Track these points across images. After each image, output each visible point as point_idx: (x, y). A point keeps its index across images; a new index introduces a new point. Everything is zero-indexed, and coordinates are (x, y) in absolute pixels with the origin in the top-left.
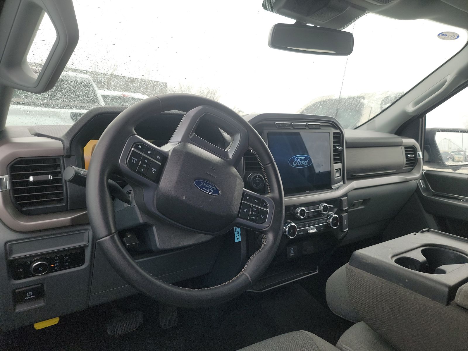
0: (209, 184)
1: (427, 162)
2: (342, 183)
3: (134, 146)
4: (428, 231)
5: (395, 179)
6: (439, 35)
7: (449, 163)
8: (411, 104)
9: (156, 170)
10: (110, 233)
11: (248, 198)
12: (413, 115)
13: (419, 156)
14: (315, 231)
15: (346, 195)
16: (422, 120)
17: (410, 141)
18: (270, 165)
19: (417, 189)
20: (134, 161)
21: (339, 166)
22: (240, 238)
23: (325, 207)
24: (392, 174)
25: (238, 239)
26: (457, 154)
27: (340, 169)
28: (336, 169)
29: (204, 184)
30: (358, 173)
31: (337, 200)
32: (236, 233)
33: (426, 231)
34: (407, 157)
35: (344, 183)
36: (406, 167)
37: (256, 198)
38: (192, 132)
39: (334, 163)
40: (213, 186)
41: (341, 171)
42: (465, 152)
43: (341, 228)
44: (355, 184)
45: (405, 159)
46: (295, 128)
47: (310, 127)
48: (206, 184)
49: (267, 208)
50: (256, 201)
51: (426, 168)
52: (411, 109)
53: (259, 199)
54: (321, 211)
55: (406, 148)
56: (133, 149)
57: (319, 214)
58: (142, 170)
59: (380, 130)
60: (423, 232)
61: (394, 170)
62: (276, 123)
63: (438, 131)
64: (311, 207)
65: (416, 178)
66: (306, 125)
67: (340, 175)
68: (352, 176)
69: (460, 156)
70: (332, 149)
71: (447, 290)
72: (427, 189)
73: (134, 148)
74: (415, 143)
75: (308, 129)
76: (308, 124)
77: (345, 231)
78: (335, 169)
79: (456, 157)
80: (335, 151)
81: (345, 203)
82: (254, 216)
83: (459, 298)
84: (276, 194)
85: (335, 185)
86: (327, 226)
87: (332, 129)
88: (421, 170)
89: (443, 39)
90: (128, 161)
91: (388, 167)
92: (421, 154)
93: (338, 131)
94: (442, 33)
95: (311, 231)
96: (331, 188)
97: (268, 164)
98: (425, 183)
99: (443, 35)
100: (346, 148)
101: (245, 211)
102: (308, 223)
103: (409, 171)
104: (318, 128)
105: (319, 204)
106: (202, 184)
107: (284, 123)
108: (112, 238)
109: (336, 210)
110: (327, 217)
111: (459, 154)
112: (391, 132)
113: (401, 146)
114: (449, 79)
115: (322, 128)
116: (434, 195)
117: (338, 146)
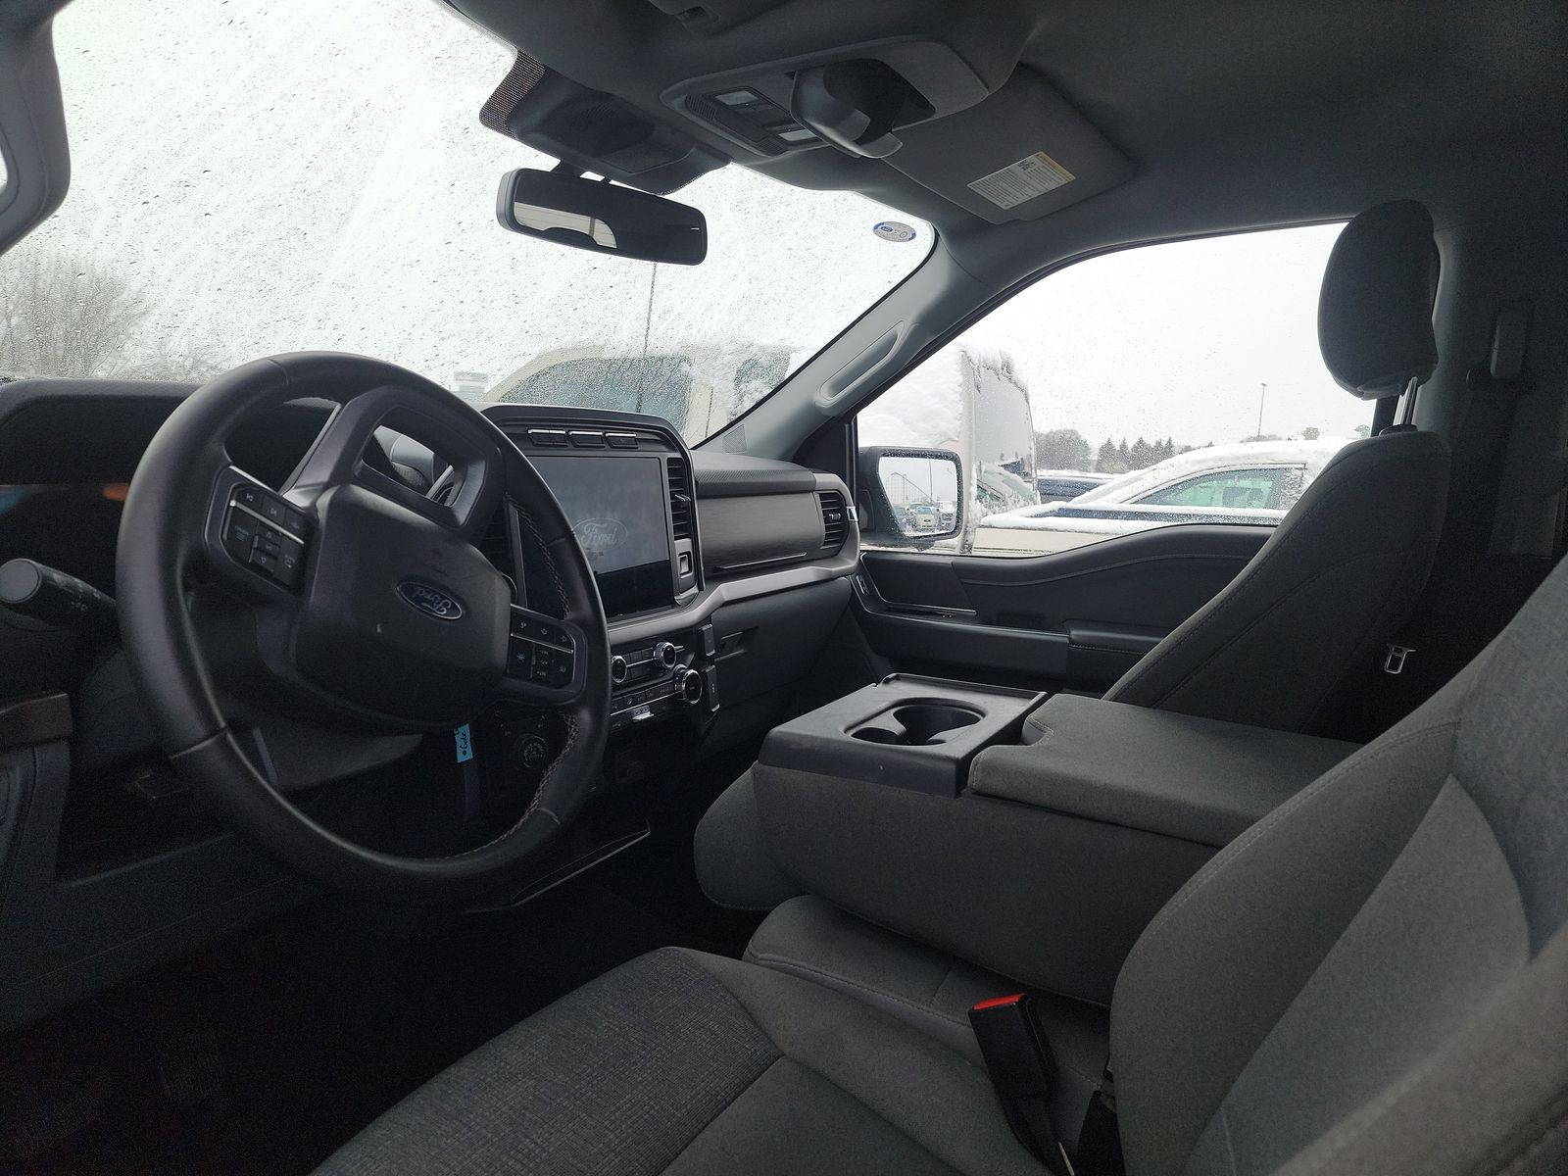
0: (436, 593)
1: (868, 532)
2: (694, 590)
3: (235, 496)
4: (897, 678)
5: (805, 574)
6: (876, 227)
7: (909, 532)
8: (825, 388)
9: (294, 561)
10: (213, 730)
11: (523, 625)
12: (832, 415)
13: (852, 518)
14: (647, 715)
15: (707, 619)
16: (850, 427)
17: (829, 480)
18: (564, 540)
19: (852, 600)
20: (241, 537)
21: (683, 545)
22: (469, 751)
23: (669, 652)
24: (799, 562)
25: (465, 753)
26: (923, 510)
27: (688, 553)
28: (680, 555)
29: (421, 592)
30: (727, 564)
31: (691, 631)
32: (458, 738)
33: (893, 679)
34: (827, 520)
35: (700, 589)
36: (825, 544)
37: (543, 624)
38: (359, 460)
39: (676, 538)
40: (445, 598)
41: (692, 558)
42: (938, 505)
43: (705, 703)
44: (727, 590)
45: (823, 525)
46: (578, 446)
47: (614, 444)
48: (429, 591)
49: (569, 645)
50: (544, 632)
51: (864, 546)
52: (826, 400)
53: (549, 627)
54: (659, 662)
55: (822, 496)
56: (233, 503)
57: (654, 669)
58: (264, 559)
59: (757, 452)
60: (887, 681)
61: (803, 552)
62: (530, 432)
63: (884, 455)
64: (635, 655)
65: (848, 569)
66: (603, 438)
67: (690, 570)
68: (716, 570)
69: (928, 517)
70: (668, 501)
71: (953, 767)
72: (871, 598)
73: (237, 500)
74: (840, 484)
75: (609, 448)
76: (607, 435)
77: (713, 710)
78: (678, 554)
79: (921, 519)
80: (676, 505)
81: (709, 641)
82: (543, 668)
83: (974, 778)
84: (586, 610)
85: (683, 595)
86: (676, 700)
87: (664, 448)
88: (858, 551)
89: (883, 237)
90: (225, 536)
91: (790, 545)
92: (853, 509)
93: (677, 455)
94: (883, 224)
95: (640, 717)
96: (673, 604)
97: (559, 538)
98: (867, 583)
99: (883, 229)
100: (697, 498)
101: (521, 657)
102: (633, 697)
103: (833, 556)
104: (631, 445)
105: (654, 646)
106: (418, 592)
107: (551, 432)
108: (223, 744)
109: (691, 657)
110: (673, 678)
111: (927, 512)
112: (783, 458)
113: (813, 491)
114: (903, 331)
115: (641, 446)
116: (889, 610)
117: (680, 493)
